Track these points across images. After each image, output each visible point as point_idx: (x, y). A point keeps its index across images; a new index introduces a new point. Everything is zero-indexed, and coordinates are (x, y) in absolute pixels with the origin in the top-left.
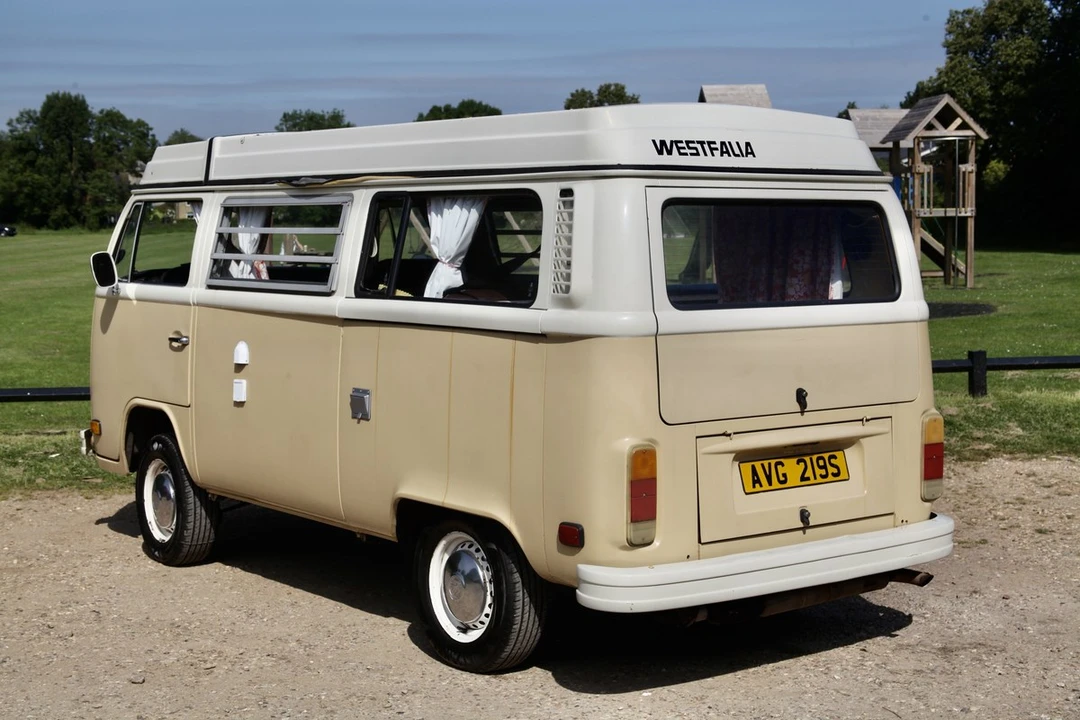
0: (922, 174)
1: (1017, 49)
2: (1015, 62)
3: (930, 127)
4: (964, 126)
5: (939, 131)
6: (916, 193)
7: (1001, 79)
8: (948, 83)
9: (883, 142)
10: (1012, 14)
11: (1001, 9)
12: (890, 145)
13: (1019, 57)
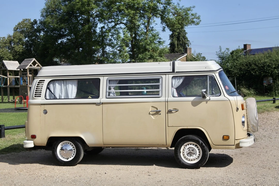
0: (30, 77)
1: (19, 48)
2: (19, 51)
3: (31, 66)
4: (38, 66)
5: (33, 67)
6: (28, 81)
7: (15, 54)
8: (2, 54)
9: (17, 69)
10: (17, 39)
11: (14, 38)
12: (19, 70)
13: (20, 50)
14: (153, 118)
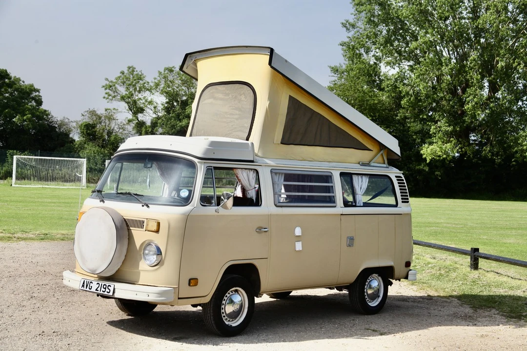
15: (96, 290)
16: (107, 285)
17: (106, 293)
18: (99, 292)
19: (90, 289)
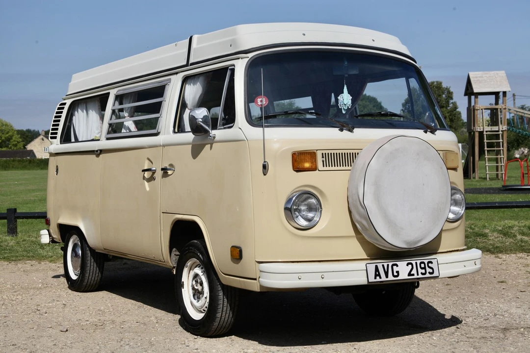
14: (148, 189)
15: (410, 274)
16: (426, 262)
17: (428, 275)
18: (416, 276)
19: (394, 276)
